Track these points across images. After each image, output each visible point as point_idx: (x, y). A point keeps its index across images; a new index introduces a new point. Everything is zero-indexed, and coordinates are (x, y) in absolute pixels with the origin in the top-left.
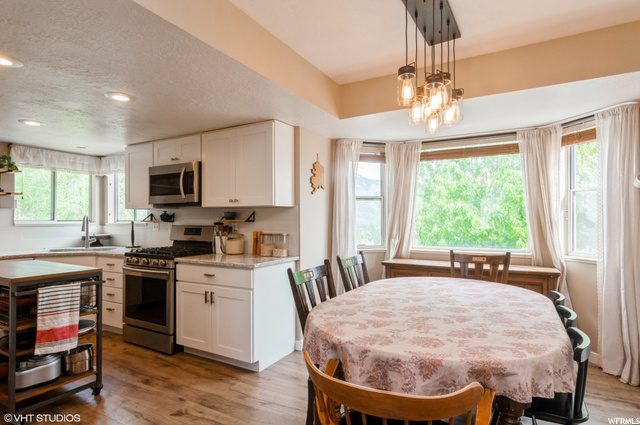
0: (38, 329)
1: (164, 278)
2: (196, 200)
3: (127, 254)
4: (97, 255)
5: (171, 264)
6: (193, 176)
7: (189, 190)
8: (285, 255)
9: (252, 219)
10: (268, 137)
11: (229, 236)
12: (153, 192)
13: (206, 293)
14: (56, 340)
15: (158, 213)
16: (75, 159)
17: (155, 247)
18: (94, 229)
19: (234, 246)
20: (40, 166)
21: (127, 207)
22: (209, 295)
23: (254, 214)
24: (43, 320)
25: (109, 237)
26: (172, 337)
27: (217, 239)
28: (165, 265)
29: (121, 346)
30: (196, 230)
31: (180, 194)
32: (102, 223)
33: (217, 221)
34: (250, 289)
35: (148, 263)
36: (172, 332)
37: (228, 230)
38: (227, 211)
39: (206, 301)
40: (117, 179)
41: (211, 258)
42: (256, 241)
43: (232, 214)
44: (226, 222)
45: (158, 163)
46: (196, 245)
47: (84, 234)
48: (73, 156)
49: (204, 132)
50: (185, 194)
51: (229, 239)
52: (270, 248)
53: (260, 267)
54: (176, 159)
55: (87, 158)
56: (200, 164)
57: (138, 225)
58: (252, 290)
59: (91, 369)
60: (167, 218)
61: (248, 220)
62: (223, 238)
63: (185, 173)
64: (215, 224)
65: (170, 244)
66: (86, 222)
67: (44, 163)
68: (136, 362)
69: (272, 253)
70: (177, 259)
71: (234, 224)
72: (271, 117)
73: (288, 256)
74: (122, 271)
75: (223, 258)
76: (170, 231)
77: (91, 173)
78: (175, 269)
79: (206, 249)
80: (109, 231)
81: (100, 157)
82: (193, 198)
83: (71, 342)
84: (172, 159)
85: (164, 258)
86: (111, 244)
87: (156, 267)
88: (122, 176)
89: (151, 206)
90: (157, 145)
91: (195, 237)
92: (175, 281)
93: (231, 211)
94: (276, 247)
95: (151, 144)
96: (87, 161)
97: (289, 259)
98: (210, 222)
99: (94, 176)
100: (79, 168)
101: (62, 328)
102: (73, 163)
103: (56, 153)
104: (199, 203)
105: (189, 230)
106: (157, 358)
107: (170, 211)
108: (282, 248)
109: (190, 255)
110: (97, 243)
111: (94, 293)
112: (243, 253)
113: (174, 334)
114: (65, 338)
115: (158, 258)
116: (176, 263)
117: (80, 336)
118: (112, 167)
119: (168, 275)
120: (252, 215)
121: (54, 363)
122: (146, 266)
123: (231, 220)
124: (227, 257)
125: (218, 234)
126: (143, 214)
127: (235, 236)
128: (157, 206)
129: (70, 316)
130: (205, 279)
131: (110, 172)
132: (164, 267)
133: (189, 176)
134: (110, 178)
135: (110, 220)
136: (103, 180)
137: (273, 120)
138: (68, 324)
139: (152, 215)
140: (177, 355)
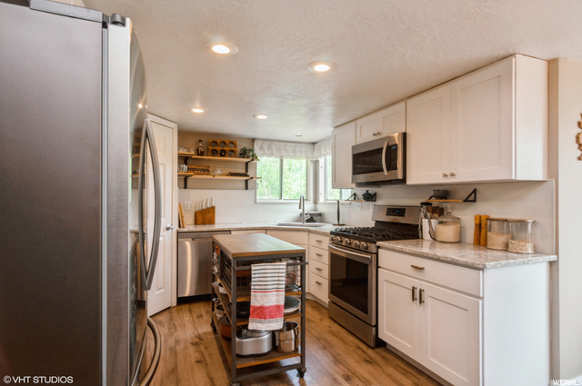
0: (252, 304)
1: (366, 262)
2: (400, 176)
3: (332, 233)
4: (309, 231)
5: (372, 248)
6: (396, 150)
7: (392, 166)
8: (530, 251)
9: (472, 198)
10: (505, 81)
11: (441, 219)
12: (356, 172)
13: (414, 289)
14: (265, 318)
15: (361, 191)
16: (295, 147)
17: (358, 226)
18: (309, 207)
19: (447, 232)
20: (271, 155)
21: (334, 187)
22: (417, 292)
23: (475, 191)
24: (255, 296)
25: (320, 215)
26: (374, 329)
27: (425, 223)
28: (367, 248)
29: (327, 322)
30: (400, 211)
31: (382, 171)
32: (316, 202)
33: (424, 201)
34: (479, 297)
35: (350, 244)
36: (374, 324)
37: (439, 212)
38: (437, 188)
39: (414, 299)
40: (326, 162)
41: (417, 245)
42: (479, 227)
43: (444, 193)
44: (435, 202)
45: (361, 140)
46: (400, 228)
47: (301, 211)
48: (294, 144)
49: (409, 97)
50: (388, 170)
51: (441, 223)
52: (502, 239)
53: (494, 267)
54: (379, 134)
55: (303, 145)
56: (404, 135)
57: (343, 204)
58: (482, 298)
59: (296, 349)
60: (369, 197)
61: (466, 200)
62: (432, 221)
63: (389, 148)
64: (423, 204)
65: (372, 224)
66: (302, 201)
67: (275, 152)
68: (339, 347)
69: (507, 245)
70: (379, 243)
71: (446, 205)
72: (511, 51)
73: (536, 251)
74: (327, 248)
75: (432, 246)
76: (372, 210)
77: (307, 158)
78: (377, 254)
79: (412, 233)
80: (321, 209)
81: (314, 143)
82: (396, 174)
83: (277, 322)
84: (375, 135)
85: (366, 241)
86: (322, 221)
87: (358, 249)
88: (329, 158)
89: (354, 185)
90: (359, 122)
91: (397, 218)
92: (378, 267)
93: (441, 188)
94: (513, 238)
95: (354, 123)
96: (304, 148)
97: (541, 258)
98: (417, 203)
99: (309, 160)
100: (298, 154)
101: (270, 307)
102: (294, 151)
103: (283, 143)
104: (404, 181)
105: (392, 211)
106: (359, 348)
107: (372, 190)
108: (526, 241)
109: (394, 239)
110: (311, 220)
111: (299, 273)
112: (459, 242)
113: (376, 326)
114: (272, 317)
115: (360, 240)
116: (378, 247)
117: (286, 315)
118: (323, 152)
119: (370, 260)
120: (472, 194)
121: (266, 337)
122: (348, 247)
123: (441, 199)
124: (438, 245)
125: (426, 217)
126: (347, 194)
127: (449, 220)
128: (360, 185)
129: (277, 295)
130: (413, 272)
131: (320, 156)
132: (366, 250)
133: (392, 150)
134: (321, 161)
135: (321, 199)
136: (316, 163)
137: (513, 55)
138: (275, 304)
139: (355, 194)
140: (379, 350)
